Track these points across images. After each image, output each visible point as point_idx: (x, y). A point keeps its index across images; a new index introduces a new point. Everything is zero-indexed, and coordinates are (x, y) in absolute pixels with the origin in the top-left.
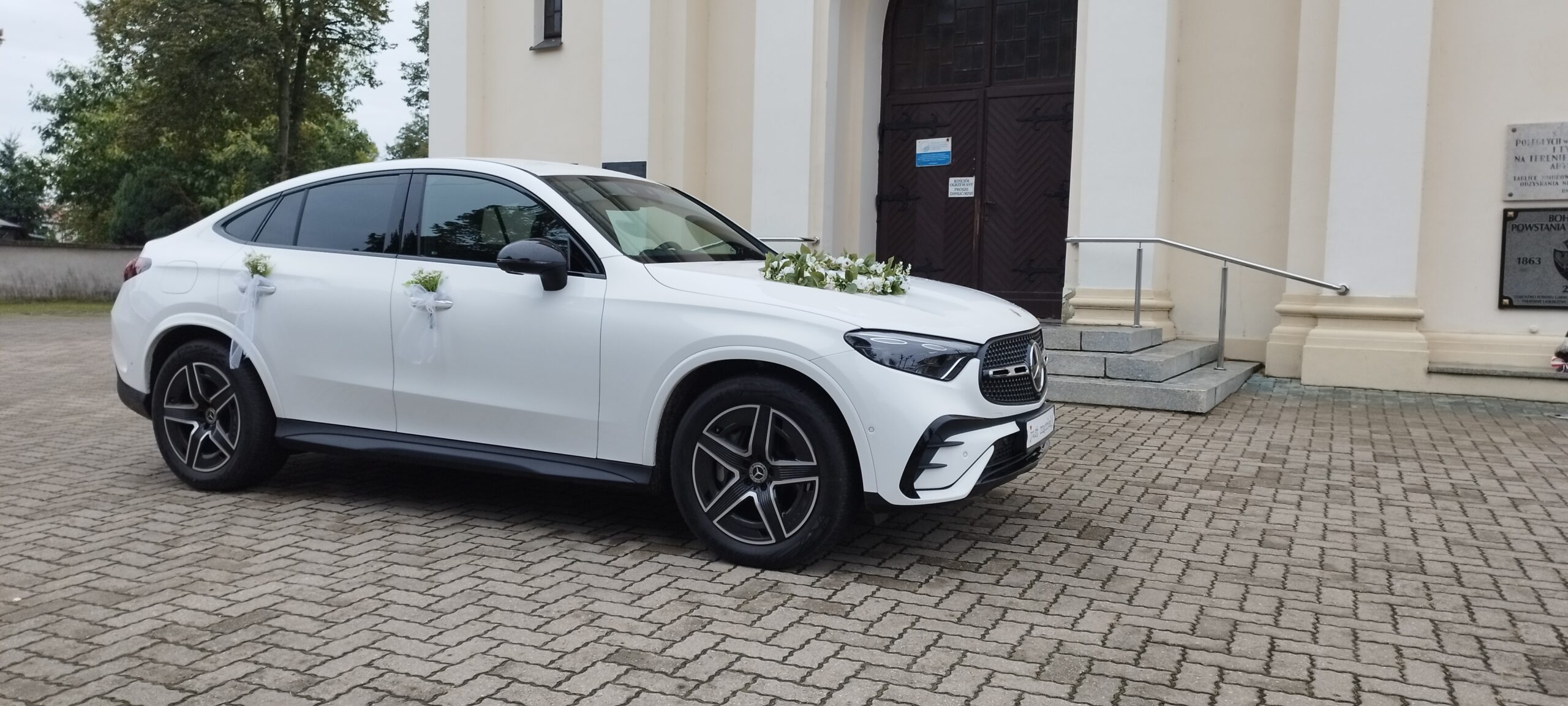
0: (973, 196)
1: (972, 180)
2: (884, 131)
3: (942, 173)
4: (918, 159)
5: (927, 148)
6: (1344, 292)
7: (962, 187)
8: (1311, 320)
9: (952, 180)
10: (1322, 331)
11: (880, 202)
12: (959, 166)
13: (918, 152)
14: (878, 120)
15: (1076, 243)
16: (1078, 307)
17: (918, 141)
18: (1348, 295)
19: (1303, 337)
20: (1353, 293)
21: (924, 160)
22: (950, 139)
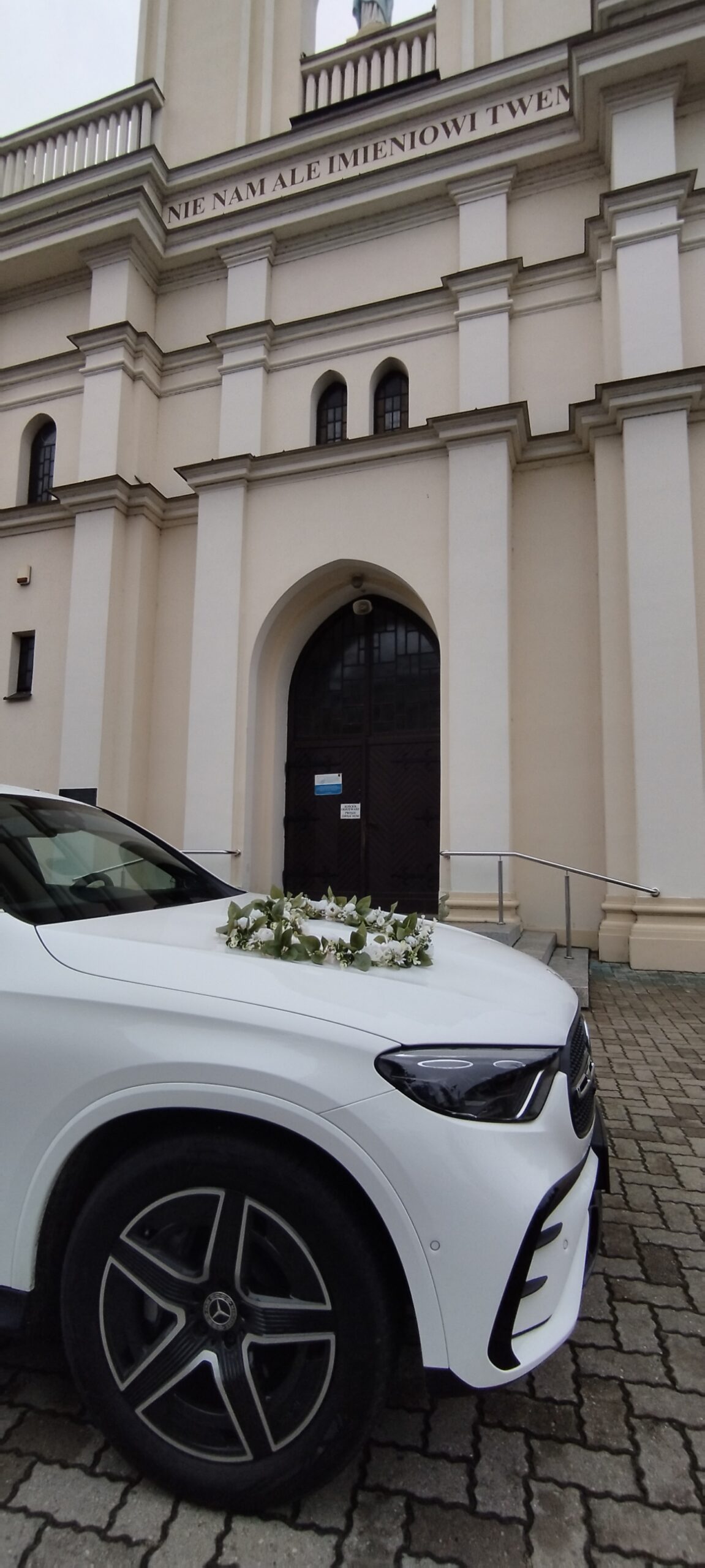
0: (359, 818)
1: (358, 806)
2: (290, 768)
3: (334, 801)
4: (317, 790)
5: (323, 781)
6: (655, 895)
7: (351, 811)
8: (632, 917)
9: (343, 806)
10: (641, 925)
11: (287, 822)
12: (348, 795)
13: (316, 784)
14: (284, 759)
15: (447, 856)
16: (452, 907)
17: (316, 776)
18: (659, 897)
19: (629, 931)
20: (663, 896)
21: (321, 789)
22: (341, 774)
